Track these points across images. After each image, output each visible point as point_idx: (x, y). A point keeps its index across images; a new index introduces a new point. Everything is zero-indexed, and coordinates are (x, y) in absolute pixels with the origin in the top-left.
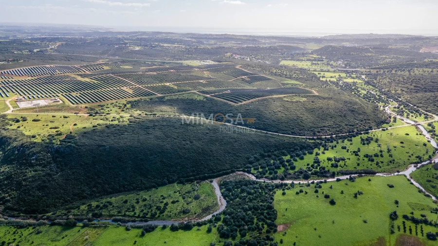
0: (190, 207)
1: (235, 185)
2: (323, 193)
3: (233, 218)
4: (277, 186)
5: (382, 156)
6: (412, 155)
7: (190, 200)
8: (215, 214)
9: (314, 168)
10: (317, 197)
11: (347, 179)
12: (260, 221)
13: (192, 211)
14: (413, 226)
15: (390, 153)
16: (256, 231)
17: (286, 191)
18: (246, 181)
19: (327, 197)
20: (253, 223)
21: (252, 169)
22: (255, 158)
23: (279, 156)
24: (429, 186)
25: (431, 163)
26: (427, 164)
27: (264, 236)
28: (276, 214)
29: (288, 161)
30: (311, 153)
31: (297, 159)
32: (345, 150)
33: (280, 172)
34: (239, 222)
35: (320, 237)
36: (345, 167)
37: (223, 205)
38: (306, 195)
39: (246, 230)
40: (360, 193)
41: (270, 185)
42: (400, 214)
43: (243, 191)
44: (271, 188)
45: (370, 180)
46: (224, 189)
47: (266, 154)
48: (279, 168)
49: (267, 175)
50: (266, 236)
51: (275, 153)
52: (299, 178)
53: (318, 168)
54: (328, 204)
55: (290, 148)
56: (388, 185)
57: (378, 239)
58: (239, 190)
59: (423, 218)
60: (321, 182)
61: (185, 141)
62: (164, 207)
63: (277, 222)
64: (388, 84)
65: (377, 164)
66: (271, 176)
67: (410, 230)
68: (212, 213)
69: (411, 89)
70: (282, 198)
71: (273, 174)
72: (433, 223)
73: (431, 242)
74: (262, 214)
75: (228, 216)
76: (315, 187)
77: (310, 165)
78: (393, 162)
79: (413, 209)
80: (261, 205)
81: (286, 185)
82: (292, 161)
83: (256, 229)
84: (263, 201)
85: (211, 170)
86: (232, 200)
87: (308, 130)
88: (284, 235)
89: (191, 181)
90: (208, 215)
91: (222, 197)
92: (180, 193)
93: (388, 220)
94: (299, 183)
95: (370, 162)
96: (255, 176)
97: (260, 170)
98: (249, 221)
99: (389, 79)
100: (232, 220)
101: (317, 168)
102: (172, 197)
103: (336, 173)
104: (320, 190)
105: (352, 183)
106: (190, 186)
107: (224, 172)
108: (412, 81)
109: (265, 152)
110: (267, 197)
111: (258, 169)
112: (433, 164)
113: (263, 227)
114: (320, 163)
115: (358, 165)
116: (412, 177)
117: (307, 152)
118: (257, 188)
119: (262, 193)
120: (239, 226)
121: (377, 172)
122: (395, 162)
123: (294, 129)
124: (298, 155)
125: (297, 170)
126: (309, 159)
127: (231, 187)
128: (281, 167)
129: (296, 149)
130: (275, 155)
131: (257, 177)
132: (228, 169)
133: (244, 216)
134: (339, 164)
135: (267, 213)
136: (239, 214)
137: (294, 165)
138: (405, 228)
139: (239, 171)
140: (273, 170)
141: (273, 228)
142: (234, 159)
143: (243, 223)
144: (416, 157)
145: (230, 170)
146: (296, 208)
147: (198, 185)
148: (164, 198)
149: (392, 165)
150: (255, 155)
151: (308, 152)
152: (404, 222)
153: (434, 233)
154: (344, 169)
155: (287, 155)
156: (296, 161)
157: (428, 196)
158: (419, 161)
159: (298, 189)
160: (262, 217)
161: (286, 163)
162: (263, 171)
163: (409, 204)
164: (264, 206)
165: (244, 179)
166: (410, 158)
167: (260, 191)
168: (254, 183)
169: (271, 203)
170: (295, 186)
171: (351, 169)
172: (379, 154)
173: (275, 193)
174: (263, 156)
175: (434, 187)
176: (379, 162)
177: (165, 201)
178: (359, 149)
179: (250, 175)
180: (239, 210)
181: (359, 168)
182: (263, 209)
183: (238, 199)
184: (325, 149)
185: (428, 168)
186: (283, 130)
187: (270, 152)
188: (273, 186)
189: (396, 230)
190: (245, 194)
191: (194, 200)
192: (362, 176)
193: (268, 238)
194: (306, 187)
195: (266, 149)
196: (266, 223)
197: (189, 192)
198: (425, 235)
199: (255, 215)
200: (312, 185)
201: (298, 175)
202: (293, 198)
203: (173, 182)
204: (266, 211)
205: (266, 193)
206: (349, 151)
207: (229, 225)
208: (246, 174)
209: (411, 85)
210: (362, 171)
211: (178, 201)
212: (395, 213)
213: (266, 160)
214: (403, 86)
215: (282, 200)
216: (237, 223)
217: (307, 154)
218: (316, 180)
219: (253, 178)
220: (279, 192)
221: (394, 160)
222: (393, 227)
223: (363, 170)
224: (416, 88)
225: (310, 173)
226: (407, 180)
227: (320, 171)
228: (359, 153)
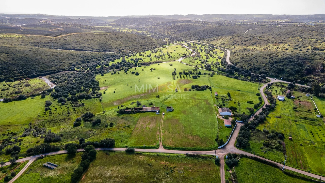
0: (21, 90)
2: (130, 72)
3: (63, 88)
4: (97, 73)
6: (181, 54)
10: (126, 74)
12: (86, 87)
14: (185, 75)
15: (169, 55)
17: (104, 74)
20: (81, 89)
21: (76, 68)
22: (77, 63)
23: (96, 61)
24: (191, 63)
26: (189, 57)
27: (90, 92)
28: (98, 83)
29: (103, 63)
30: (119, 59)
32: (142, 56)
33: (98, 67)
35: (131, 87)
36: (143, 62)
38: (119, 74)
39: (75, 92)
40: (154, 69)
42: (177, 73)
44: (92, 74)
45: (159, 65)
48: (96, 66)
50: (92, 92)
52: (113, 68)
56: (169, 65)
57: (167, 83)
60: (128, 68)
63: (99, 86)
64: (163, 31)
67: (184, 77)
69: (176, 32)
71: (93, 69)
72: (195, 73)
73: (195, 80)
74: (87, 84)
75: (58, 88)
76: (124, 70)
77: (120, 63)
79: (184, 71)
81: (103, 72)
83: (83, 90)
84: (86, 79)
85: (39, 71)
86: (60, 83)
87: (115, 49)
88: (106, 90)
90: (40, 92)
91: (52, 83)
92: (9, 85)
94: (113, 70)
95: (158, 59)
96: (78, 71)
98: (77, 88)
99: (163, 28)
101: (124, 63)
103: (138, 64)
104: (128, 71)
107: (51, 72)
108: (176, 28)
111: (80, 68)
114: (126, 61)
115: (151, 60)
116: (182, 61)
120: (69, 91)
122: (172, 57)
123: (105, 48)
124: (110, 60)
125: (110, 65)
131: (80, 72)
134: (139, 61)
138: (181, 76)
139: (65, 71)
140: (92, 67)
141: (96, 88)
144: (183, 54)
145: (56, 71)
146: (112, 80)
147: (27, 81)
156: (109, 62)
157: (191, 66)
158: (185, 56)
162: (84, 68)
164: (88, 81)
169: (93, 80)
172: (163, 55)
173: (95, 76)
174: (83, 62)
176: (163, 58)
178: (150, 54)
179: (74, 71)
183: (66, 82)
184: (128, 57)
189: (176, 78)
191: (24, 87)
192: (154, 64)
193: (94, 93)
194: (118, 71)
195: (85, 59)
196: (91, 88)
198: (191, 77)
199: (82, 86)
200: (122, 70)
202: (109, 76)
204: (90, 82)
205: (89, 77)
206: (145, 56)
207: (61, 91)
209: (176, 30)
210: (154, 62)
211: (8, 89)
212: (175, 72)
214: (172, 31)
216: (67, 90)
217: (117, 59)
220: (99, 75)
224: (178, 31)
225: (120, 66)
226: (179, 62)
228: (150, 56)
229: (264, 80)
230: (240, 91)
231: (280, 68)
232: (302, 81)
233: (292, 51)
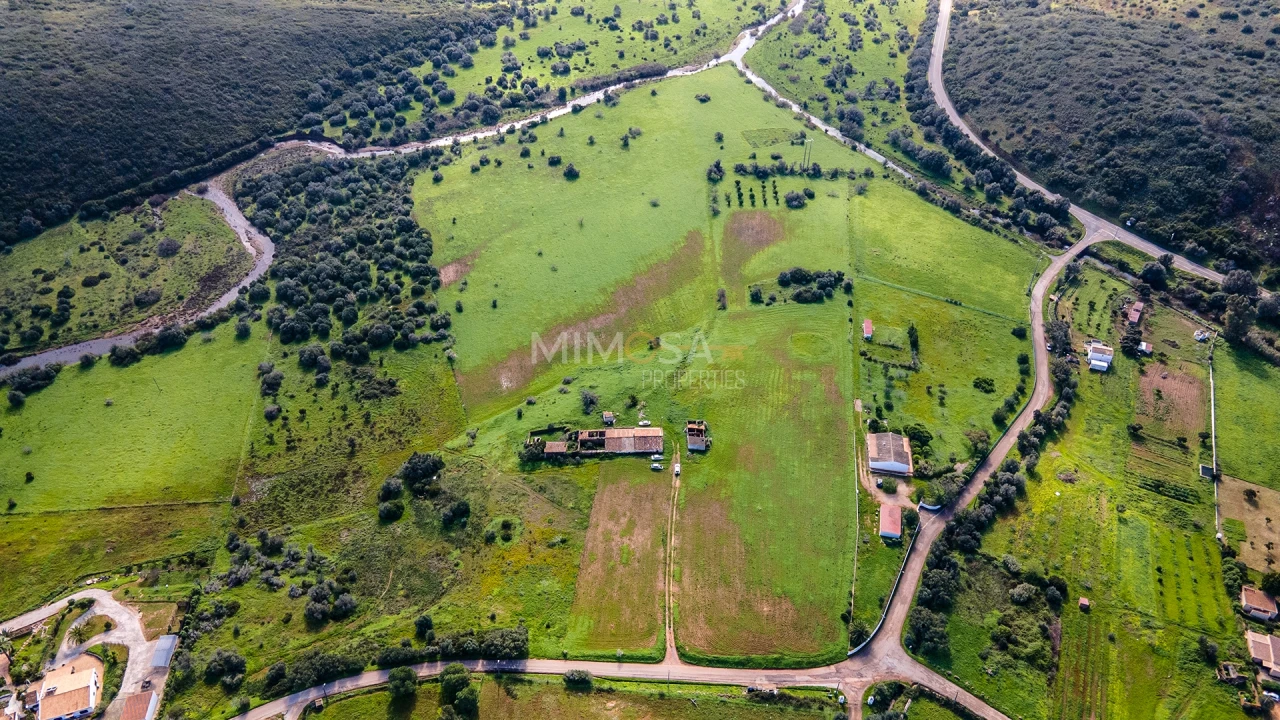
0: (154, 283)
1: (286, 185)
2: (543, 154)
3: (305, 281)
4: (415, 162)
5: (675, 20)
6: (745, 4)
7: (147, 262)
8: (246, 282)
9: (505, 87)
10: (530, 167)
11: (599, 101)
12: (386, 271)
13: (165, 293)
14: (756, 185)
15: (694, 9)
16: (382, 300)
17: (442, 170)
18: (316, 165)
19: (555, 162)
20: (370, 281)
21: (326, 124)
22: (326, 87)
23: (399, 70)
24: (784, 79)
25: (785, 19)
26: (778, 23)
27: (408, 306)
28: (429, 239)
29: (428, 81)
30: (491, 44)
31: (455, 67)
32: (582, 19)
33: (414, 116)
34: (326, 287)
35: (554, 270)
36: (589, 68)
37: (261, 252)
38: (499, 170)
39: (353, 304)
40: (636, 134)
41: (392, 163)
42: (728, 166)
43: (313, 198)
44: (397, 170)
45: (654, 93)
46: (255, 206)
47: (358, 70)
48: (406, 106)
49: (376, 133)
50: (415, 306)
51: (386, 60)
52: (472, 124)
53: (519, 84)
54: (562, 182)
55: (426, 39)
56: (697, 97)
57: (687, 238)
58: (302, 196)
59: (777, 163)
60: (534, 125)
62: (61, 303)
63: (434, 261)
65: (666, 46)
66: (390, 135)
67: (752, 197)
68: (236, 284)
70: (435, 191)
71: (394, 128)
72: (797, 168)
73: (796, 214)
74: (389, 249)
75: (287, 280)
76: (520, 142)
77: (495, 80)
78: (702, 31)
79: (755, 146)
80: (381, 227)
81: (438, 152)
82: (442, 78)
83: (380, 293)
84: (381, 212)
85: (190, 155)
86: (286, 231)
88: (461, 290)
89: (130, 203)
90: (223, 293)
91: (253, 231)
92: (102, 249)
93: (703, 184)
94: (475, 141)
95: (649, 43)
96: (340, 146)
97: (352, 123)
98: (356, 279)
100: (305, 289)
101: (515, 87)
102: (77, 269)
103: (568, 91)
104: (534, 149)
105: (613, 110)
106: (129, 219)
107: (237, 151)
109: (354, 65)
110: (391, 200)
111: (343, 122)
112: (791, 21)
113: (401, 284)
114: (519, 68)
115: (622, 55)
116: (748, 63)
117: (478, 42)
118: (357, 181)
119: (375, 190)
120: (330, 299)
121: (670, 68)
122: (708, 31)
124: (454, 58)
125: (459, 101)
126: (487, 65)
127: (273, 194)
128: (413, 104)
129: (444, 40)
130: (386, 68)
131: (347, 148)
132: (248, 142)
133: (337, 267)
134: (571, 63)
135: (404, 244)
136: (321, 265)
137: (449, 88)
138: (740, 195)
139: (285, 139)
140: (391, 115)
141: (426, 277)
142: (258, 103)
143: (339, 286)
144: (755, 8)
145: (254, 144)
146: (479, 211)
147: (158, 211)
148: (48, 278)
149: (701, 42)
150: (325, 80)
151: (481, 43)
152: (738, 183)
153: (801, 193)
154: (587, 76)
155: (422, 63)
156: (452, 74)
157: (783, 106)
158: (761, 18)
159: (472, 157)
160: (391, 257)
161: (424, 88)
162: (360, 126)
163: (747, 136)
164: (390, 226)
165: (307, 161)
166: (740, 14)
167: (367, 186)
168: (342, 166)
169: (407, 214)
170: (465, 151)
171: (603, 70)
172: (669, 15)
173: (412, 182)
174: (349, 79)
175: (794, 80)
176: (670, 37)
177: (56, 285)
178: (617, 8)
179: (325, 147)
180: (317, 256)
181: (625, 65)
182: (387, 236)
183: (305, 225)
184: (528, 25)
185: (781, 34)
187: (367, 60)
188: (401, 164)
189: (722, 206)
190: (325, 206)
191: (161, 261)
192: (633, 86)
193: (421, 309)
194: (495, 147)
195: (353, 55)
196: (407, 271)
197: (135, 239)
198: (782, 200)
199: (369, 258)
200: (509, 138)
201: (468, 117)
202: (464, 185)
203: (62, 218)
204: (398, 239)
205: (387, 189)
206: (593, 20)
207: (301, 303)
208: (310, 144)
210: (633, 73)
211: (103, 276)
212: (717, 165)
213: (360, 88)
215: (438, 199)
216: (322, 292)
217: (480, 48)
218: (518, 121)
219: (338, 153)
220: (423, 177)
221: (705, 27)
222: (715, 200)
223: (635, 68)
225: (498, 103)
226: (737, 75)
227: (526, 92)
228: (618, 22)
229: (1060, 230)
230: (956, 303)
231: (1134, 172)
232: (1202, 248)
233: (1213, 31)
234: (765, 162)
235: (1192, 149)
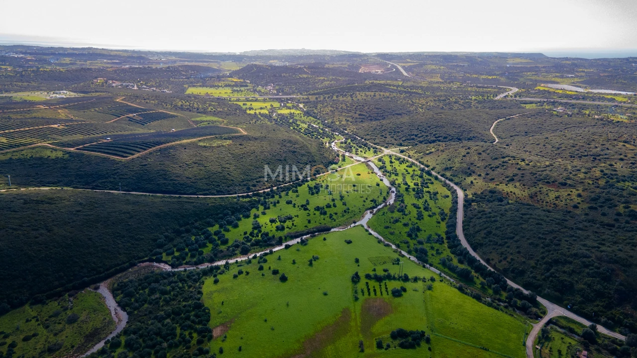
0: (61, 338)
1: (140, 285)
2: (270, 268)
3: (141, 336)
4: (206, 273)
5: (335, 206)
6: (367, 199)
7: (59, 327)
8: (110, 337)
9: (253, 237)
10: (263, 275)
11: (298, 243)
12: (185, 330)
13: (66, 344)
14: (377, 284)
15: (343, 201)
16: (181, 346)
17: (219, 277)
18: (157, 274)
19: (275, 272)
20: (176, 335)
21: (164, 254)
22: (166, 237)
23: (203, 229)
24: (387, 233)
25: (386, 206)
26: (383, 208)
27: (194, 350)
28: (209, 313)
29: (216, 233)
30: (248, 217)
31: (230, 227)
32: (291, 206)
33: (207, 250)
34: (152, 340)
35: (273, 329)
36: (294, 227)
37: (121, 319)
38: (248, 277)
39: (165, 349)
40: (316, 259)
41: (195, 273)
42: (362, 274)
43: (153, 291)
44: (196, 277)
45: (325, 239)
46: (122, 295)
47: (183, 229)
48: (204, 246)
49: (188, 259)
50: (198, 350)
51: (197, 224)
52: (236, 254)
53: (260, 235)
54: (278, 282)
55: (217, 214)
56: (346, 241)
57: (342, 312)
58: (147, 291)
59: (386, 273)
60: (266, 254)
61: (37, 230)
62: (9, 350)
63: (211, 324)
64: (330, 113)
65: (330, 217)
66: (195, 259)
67: (375, 291)
68: (104, 338)
69: (356, 118)
70: (214, 288)
71: (197, 256)
72: (396, 276)
73: (398, 300)
74: (188, 318)
75: (132, 335)
76: (259, 263)
77: (248, 233)
78: (347, 211)
79: (375, 265)
80: (185, 306)
81: (218, 268)
82: (223, 232)
83: (180, 342)
84: (186, 298)
85: (94, 270)
86: (135, 309)
87: (240, 185)
88: (223, 341)
89: (59, 295)
90: (96, 344)
91: (119, 309)
92: (37, 320)
93: (350, 284)
94: (237, 262)
95: (322, 216)
96: (169, 265)
97: (177, 254)
98: (168, 335)
99: (331, 107)
100: (141, 340)
101: (258, 236)
102: (22, 331)
103: (283, 238)
104: (266, 266)
105: (305, 247)
106: (56, 303)
107: (118, 268)
108: (355, 108)
109: (181, 226)
110: (191, 292)
111: (173, 253)
112: (389, 206)
113: (192, 338)
114: (260, 227)
115: (309, 222)
116: (370, 226)
117: (241, 216)
118: (176, 282)
119: (184, 287)
120: (153, 347)
121: (333, 228)
122: (350, 211)
123: (219, 186)
124: (229, 223)
125: (230, 243)
126: (246, 225)
127: (132, 289)
128: (208, 244)
129: (226, 215)
130: (196, 228)
131: (173, 266)
132: (124, 263)
133: (159, 328)
134: (285, 225)
135: (196, 316)
136: (151, 327)
137: (226, 237)
138: (369, 290)
139: (143, 262)
140: (196, 250)
141: (206, 334)
142: (133, 244)
143: (159, 339)
144: (371, 201)
145: (128, 264)
146: (236, 298)
147: (71, 299)
148: (6, 337)
149: (347, 216)
150: (166, 233)
151: (243, 216)
152: (367, 283)
153: (399, 288)
154: (293, 231)
155: (214, 225)
156: (228, 231)
157: (387, 245)
158: (374, 205)
159: (234, 271)
160: (188, 323)
161: (214, 237)
162: (180, 255)
163: (370, 260)
164: (189, 306)
165: (152, 272)
166: (365, 203)
167: (181, 285)
168: (169, 275)
169: (199, 299)
170: (231, 267)
171: (301, 228)
172: (332, 203)
173: (203, 283)
174: (178, 233)
175: (392, 234)
176: (332, 214)
177: (9, 341)
178: (307, 201)
179: (162, 265)
180: (150, 322)
181: (311, 226)
182: (188, 311)
183: (146, 305)
184: (265, 208)
185: (384, 213)
186: (204, 190)
187: (188, 224)
188: (198, 274)
189: (360, 296)
190: (158, 295)
191: (67, 326)
192: (315, 236)
193: (202, 352)
194: (246, 265)
195: (181, 222)
196: (196, 330)
197: (56, 315)
198: (390, 293)
199: (177, 323)
200: (254, 261)
201: (234, 250)
202: (229, 284)
203: (22, 304)
204: (193, 313)
205: (190, 287)
206: (296, 206)
207: (137, 349)
208: (155, 264)
209: (355, 113)
210: (315, 230)
211: (35, 335)
212: (357, 274)
213: (183, 237)
214: (347, 115)
215: (215, 291)
216: (149, 343)
217: (242, 219)
218: (258, 252)
219: (168, 268)
220: (209, 281)
221: (348, 209)
222: (356, 292)
223: (316, 228)
224: (361, 117)
225: (249, 244)
226: (365, 231)
227: (263, 239)
228: (308, 206)
229: (534, 310)
230: (486, 349)
231: (566, 280)
232: (610, 321)
233: (587, 214)
234: (380, 273)
235: (592, 269)
